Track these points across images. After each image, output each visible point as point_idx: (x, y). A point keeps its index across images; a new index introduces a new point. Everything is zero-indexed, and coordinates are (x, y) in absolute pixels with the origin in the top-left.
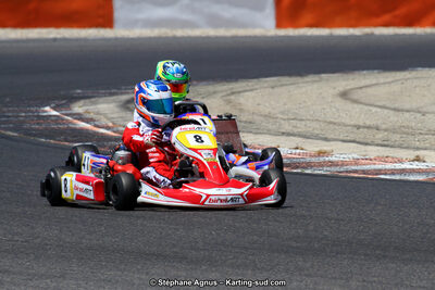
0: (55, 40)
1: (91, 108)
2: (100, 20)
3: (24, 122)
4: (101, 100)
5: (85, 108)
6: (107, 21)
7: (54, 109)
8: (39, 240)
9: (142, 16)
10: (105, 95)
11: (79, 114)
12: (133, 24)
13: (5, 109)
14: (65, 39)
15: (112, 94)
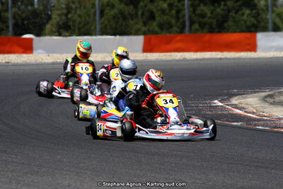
0: (221, 59)
1: (243, 101)
2: (248, 47)
3: (202, 110)
4: (249, 96)
5: (239, 101)
6: (253, 47)
7: (220, 101)
8: (211, 183)
9: (274, 44)
10: (252, 93)
11: (235, 105)
12: (269, 49)
13: (190, 102)
14: (226, 59)
15: (255, 92)
